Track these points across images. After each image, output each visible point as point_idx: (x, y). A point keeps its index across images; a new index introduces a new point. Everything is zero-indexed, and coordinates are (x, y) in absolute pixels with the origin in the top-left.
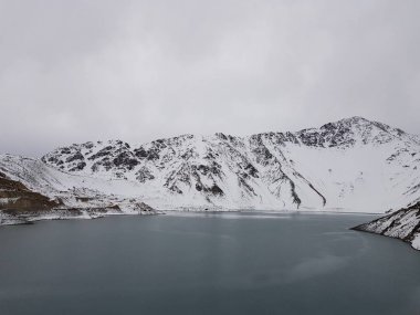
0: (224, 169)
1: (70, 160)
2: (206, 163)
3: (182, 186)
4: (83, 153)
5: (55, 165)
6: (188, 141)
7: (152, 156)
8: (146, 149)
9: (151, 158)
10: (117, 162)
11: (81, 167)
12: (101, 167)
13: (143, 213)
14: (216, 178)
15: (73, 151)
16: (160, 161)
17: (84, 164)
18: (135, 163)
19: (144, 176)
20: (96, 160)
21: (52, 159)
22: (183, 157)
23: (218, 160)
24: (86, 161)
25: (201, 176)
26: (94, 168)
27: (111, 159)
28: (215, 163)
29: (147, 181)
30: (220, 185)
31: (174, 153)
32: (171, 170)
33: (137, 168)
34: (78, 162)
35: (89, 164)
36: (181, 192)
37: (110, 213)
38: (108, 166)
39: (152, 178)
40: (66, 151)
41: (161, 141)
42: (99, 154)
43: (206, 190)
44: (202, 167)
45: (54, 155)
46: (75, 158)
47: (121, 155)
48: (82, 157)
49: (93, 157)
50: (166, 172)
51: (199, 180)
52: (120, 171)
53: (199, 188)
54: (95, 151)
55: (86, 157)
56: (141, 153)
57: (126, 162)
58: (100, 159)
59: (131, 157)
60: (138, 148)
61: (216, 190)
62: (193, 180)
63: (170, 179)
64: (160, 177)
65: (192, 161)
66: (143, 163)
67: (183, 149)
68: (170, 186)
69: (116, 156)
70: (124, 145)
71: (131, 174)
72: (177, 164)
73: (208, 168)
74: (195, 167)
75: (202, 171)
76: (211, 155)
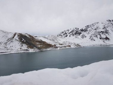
0: (110, 31)
2: (103, 30)
3: (95, 38)
4: (67, 33)
6: (97, 24)
7: (85, 30)
8: (84, 29)
9: (85, 31)
10: (75, 34)
11: (66, 36)
12: (72, 36)
13: (77, 47)
14: (107, 35)
15: (64, 32)
16: (88, 32)
17: (67, 35)
18: (80, 33)
19: (83, 37)
21: (60, 35)
22: (95, 29)
23: (107, 29)
24: (68, 34)
25: (101, 35)
27: (74, 33)
28: (106, 30)
29: (84, 38)
30: (108, 37)
31: (92, 29)
33: (81, 35)
34: (66, 35)
35: (69, 35)
36: (94, 40)
37: (67, 47)
38: (73, 35)
39: (86, 37)
40: (63, 32)
41: (88, 26)
42: (71, 32)
43: (103, 39)
44: (102, 32)
45: (60, 34)
46: (65, 34)
47: (77, 32)
48: (67, 34)
49: (69, 33)
50: (90, 35)
51: (101, 36)
52: (77, 36)
53: (101, 38)
55: (68, 33)
56: (82, 30)
57: (78, 33)
58: (71, 33)
59: (79, 32)
60: (81, 29)
61: (107, 38)
62: (99, 36)
63: (91, 37)
64: (88, 36)
65: (98, 30)
66: (83, 33)
67: (95, 27)
69: (75, 32)
70: (77, 29)
71: (80, 37)
72: (93, 32)
73: (104, 32)
74: (99, 32)
75: (102, 33)
76: (105, 27)
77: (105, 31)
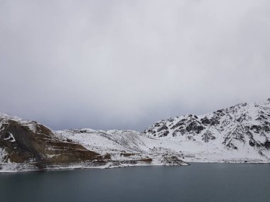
1: (159, 130)
2: (257, 123)
3: (237, 143)
4: (167, 125)
5: (151, 134)
6: (242, 108)
7: (214, 122)
8: (209, 118)
9: (213, 124)
10: (188, 129)
11: (166, 134)
12: (179, 133)
13: (168, 164)
14: (268, 135)
15: (161, 125)
16: (220, 125)
17: (168, 132)
18: (201, 128)
19: (207, 138)
20: (176, 129)
21: (149, 131)
22: (238, 120)
24: (169, 130)
25: (254, 134)
26: (174, 134)
27: (185, 128)
28: (267, 123)
29: (210, 141)
31: (231, 118)
32: (228, 131)
33: (203, 132)
34: (164, 131)
35: (171, 132)
36: (236, 148)
38: (183, 132)
39: (214, 138)
40: (157, 125)
41: (220, 111)
42: (177, 125)
43: (258, 145)
44: (254, 127)
45: (150, 128)
46: (162, 129)
47: (192, 124)
48: (167, 128)
49: (174, 127)
50: (224, 133)
51: (252, 138)
52: (191, 135)
53: (252, 144)
54: (175, 123)
55: (169, 128)
56: (205, 121)
57: (195, 128)
58: (178, 128)
59: (199, 125)
60: (203, 117)
61: (268, 145)
62: (247, 138)
63: (227, 138)
64: (220, 137)
65: (245, 123)
66: (208, 128)
67: (239, 114)
68: (227, 143)
69: (187, 125)
70: (193, 117)
71: (199, 137)
72: (233, 126)
73: (260, 127)
74: (248, 127)
75: (255, 130)
76: (263, 117)
77: (262, 126)
